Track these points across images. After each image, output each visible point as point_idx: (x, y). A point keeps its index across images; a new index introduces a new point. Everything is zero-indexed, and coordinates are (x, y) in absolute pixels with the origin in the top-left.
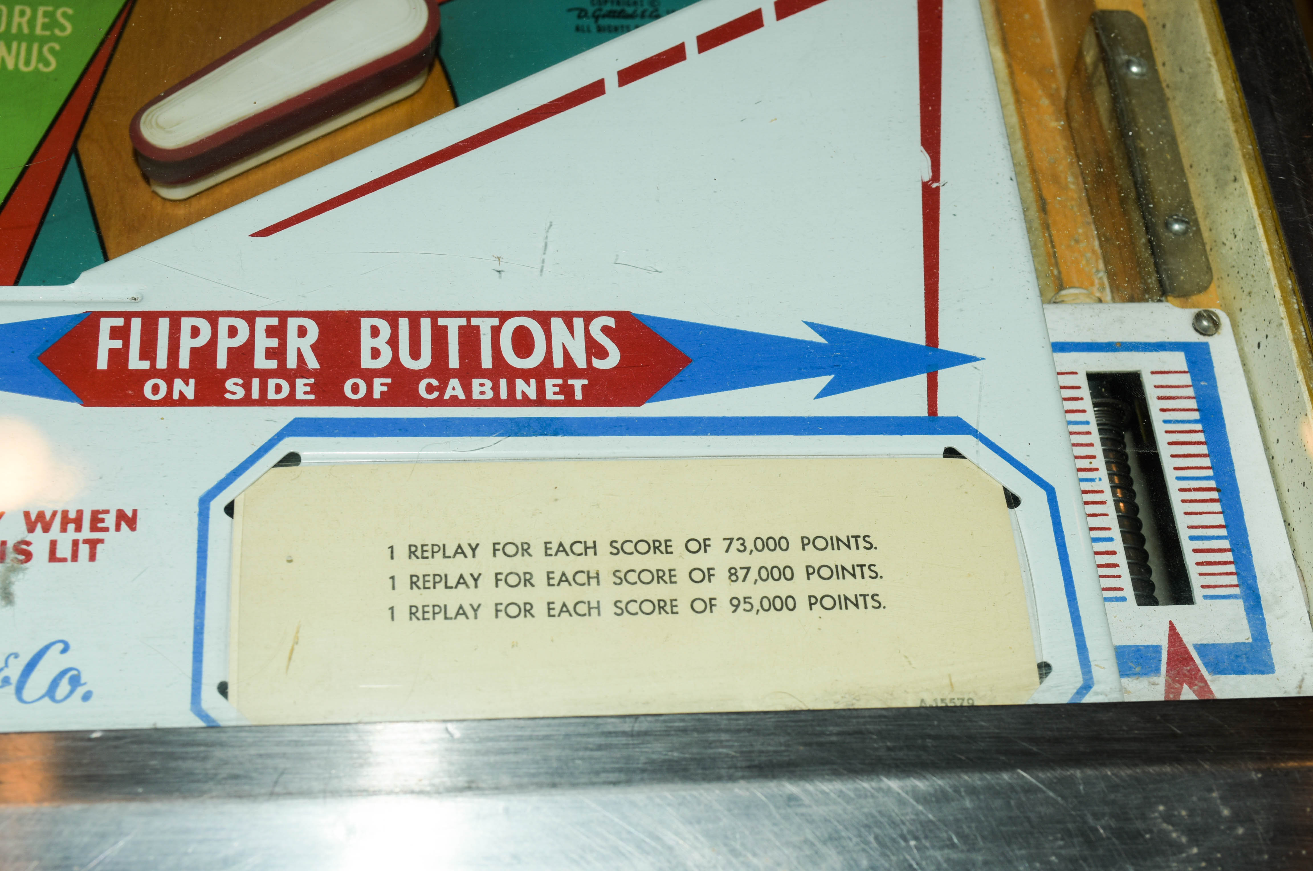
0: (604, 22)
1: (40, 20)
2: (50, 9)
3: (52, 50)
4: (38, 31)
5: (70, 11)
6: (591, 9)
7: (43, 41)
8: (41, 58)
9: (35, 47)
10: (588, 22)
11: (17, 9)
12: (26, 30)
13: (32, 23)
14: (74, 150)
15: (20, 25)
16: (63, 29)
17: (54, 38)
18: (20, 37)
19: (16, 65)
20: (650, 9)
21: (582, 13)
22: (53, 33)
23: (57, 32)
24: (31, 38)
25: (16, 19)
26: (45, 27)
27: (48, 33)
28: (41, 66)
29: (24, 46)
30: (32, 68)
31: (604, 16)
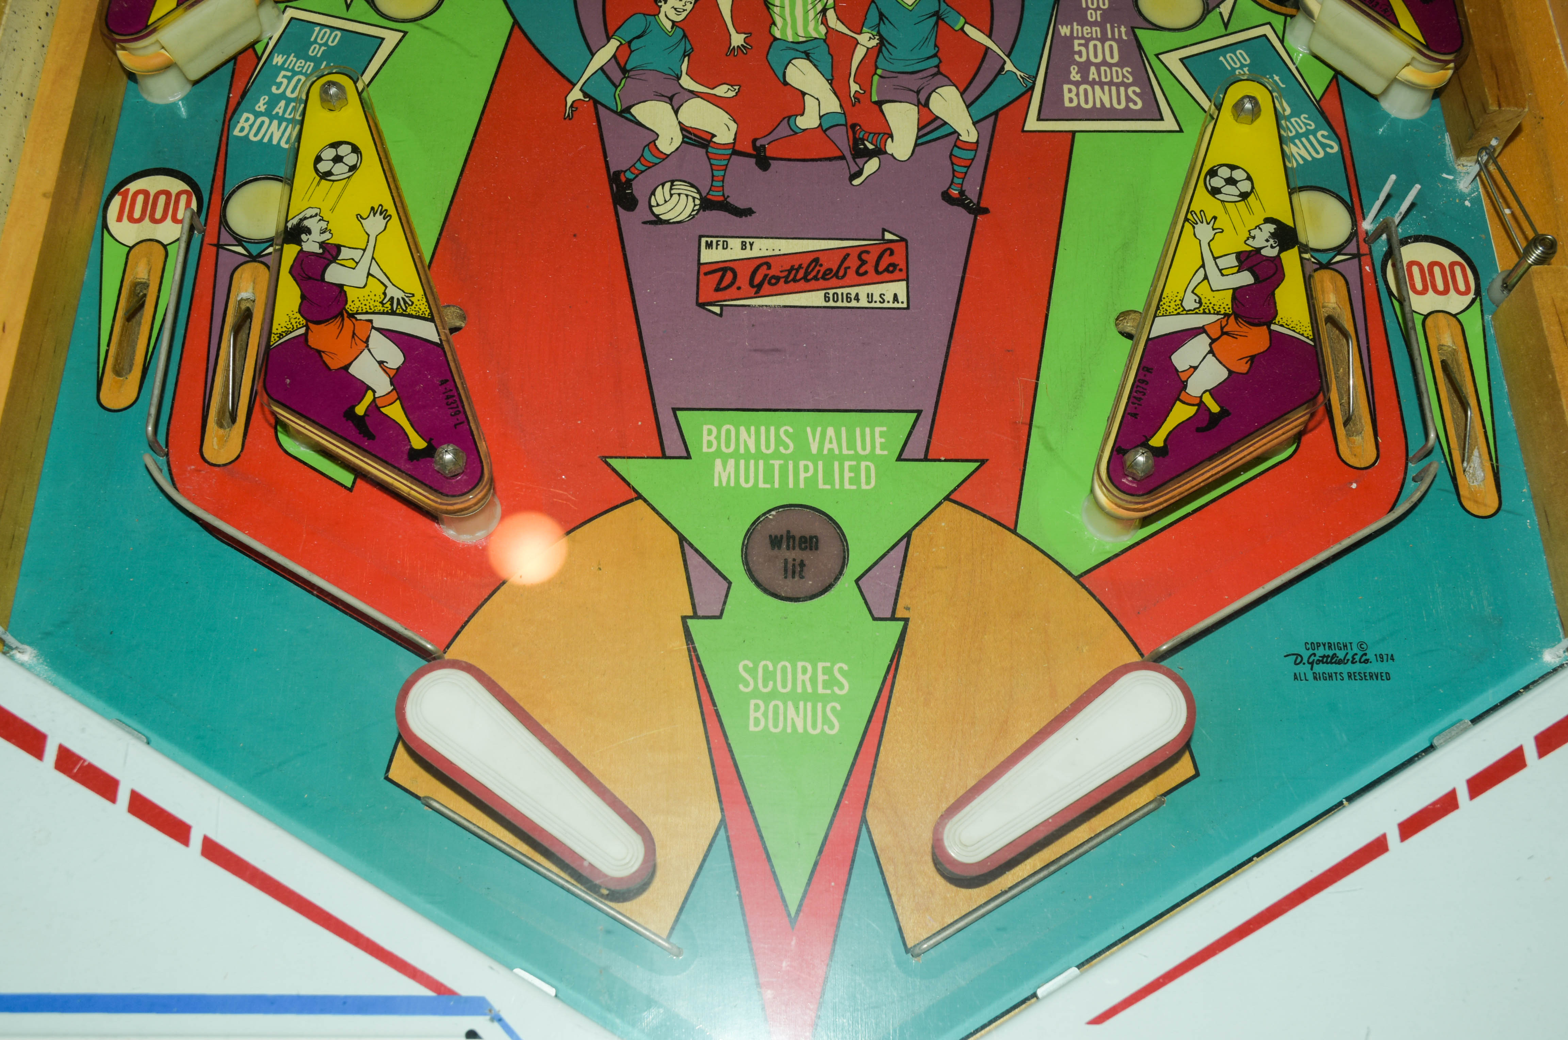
0: (1319, 668)
1: (821, 678)
2: (828, 664)
3: (833, 709)
4: (820, 690)
5: (845, 667)
6: (1306, 654)
7: (825, 700)
8: (826, 720)
9: (820, 705)
10: (1304, 669)
11: (800, 664)
12: (810, 690)
13: (813, 680)
14: (864, 820)
15: (803, 681)
16: (841, 687)
17: (834, 697)
18: (805, 697)
19: (805, 728)
20: (1360, 653)
21: (1298, 659)
22: (833, 691)
23: (836, 689)
24: (815, 698)
25: (800, 676)
26: (826, 685)
27: (829, 692)
28: (826, 728)
29: (809, 705)
30: (818, 731)
31: (1319, 662)
